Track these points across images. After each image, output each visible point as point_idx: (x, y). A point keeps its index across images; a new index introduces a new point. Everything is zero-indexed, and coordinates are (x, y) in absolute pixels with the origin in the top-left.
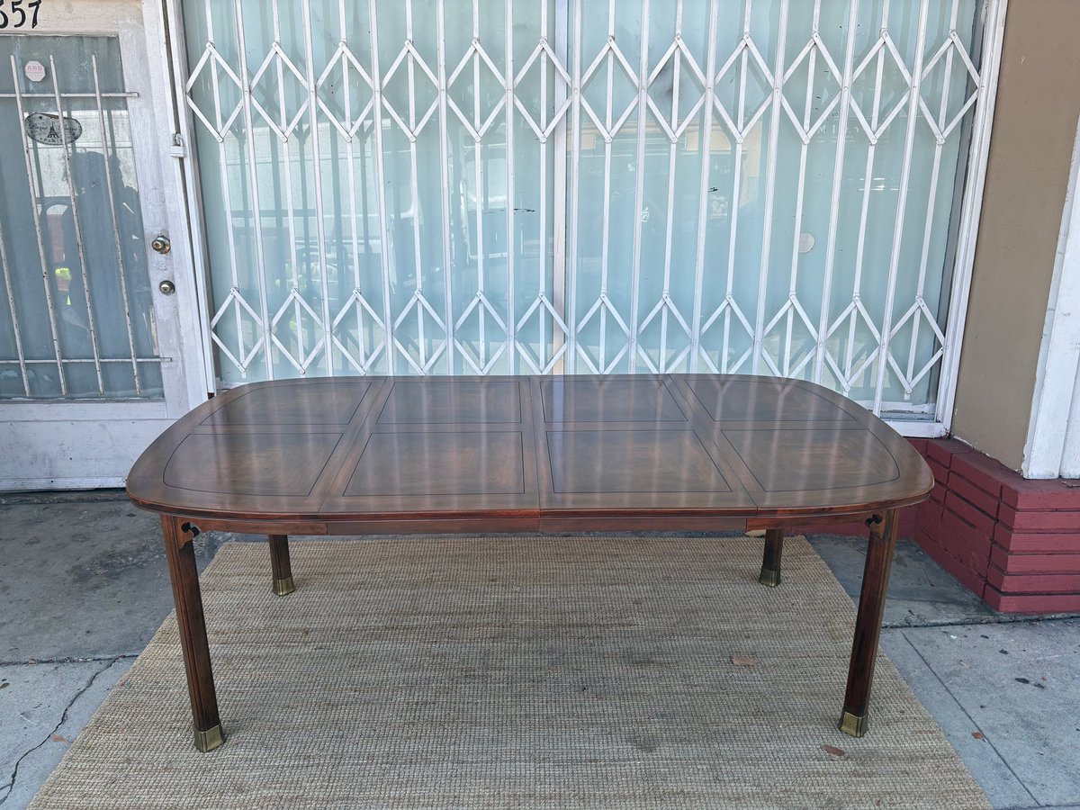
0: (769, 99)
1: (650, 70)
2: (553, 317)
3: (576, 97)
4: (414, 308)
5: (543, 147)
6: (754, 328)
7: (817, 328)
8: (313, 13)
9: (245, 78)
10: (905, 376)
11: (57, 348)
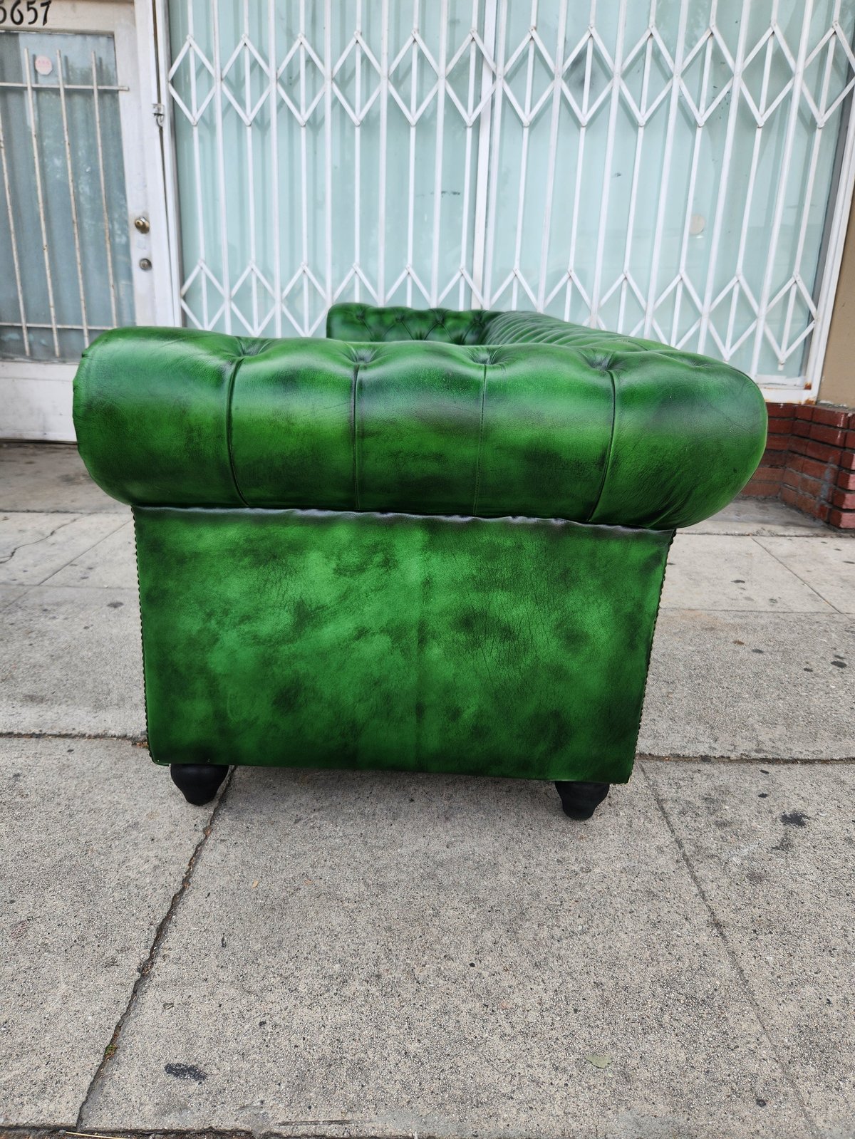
0: (670, 82)
1: (565, 58)
2: (471, 290)
3: (500, 82)
4: (352, 281)
5: (469, 131)
6: (647, 300)
7: (702, 302)
8: (277, 11)
9: (218, 66)
10: (780, 347)
11: (53, 313)
